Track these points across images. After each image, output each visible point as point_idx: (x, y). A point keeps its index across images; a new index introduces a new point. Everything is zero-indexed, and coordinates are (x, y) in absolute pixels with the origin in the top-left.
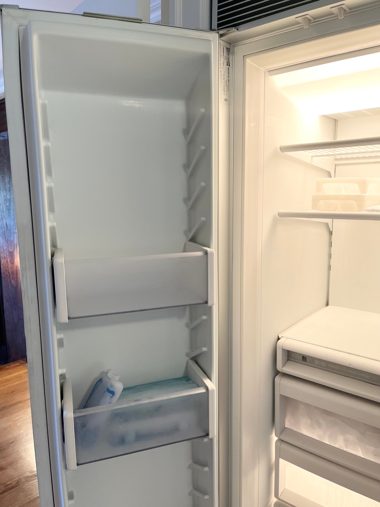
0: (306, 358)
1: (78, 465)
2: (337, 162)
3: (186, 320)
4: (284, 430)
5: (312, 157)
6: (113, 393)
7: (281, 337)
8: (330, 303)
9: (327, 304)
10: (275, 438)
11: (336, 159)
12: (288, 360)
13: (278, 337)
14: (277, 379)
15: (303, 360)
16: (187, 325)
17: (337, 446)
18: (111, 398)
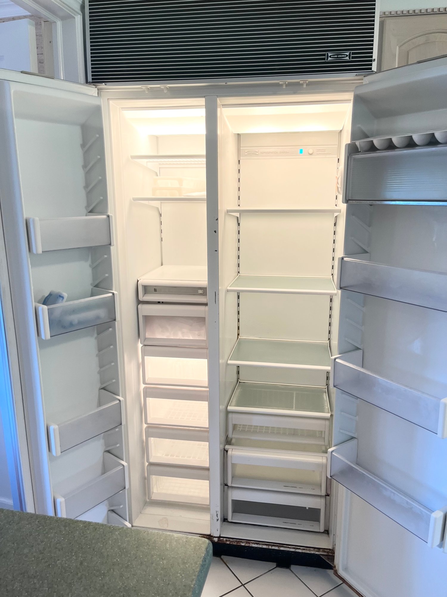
0: (156, 290)
1: (51, 337)
2: (161, 166)
3: (89, 262)
4: (145, 339)
5: (147, 162)
6: (63, 298)
7: (139, 280)
8: (164, 263)
9: (162, 265)
10: (140, 345)
11: (160, 164)
12: (145, 293)
13: (138, 280)
14: (140, 306)
15: (155, 291)
16: (90, 266)
17: (178, 338)
18: (62, 300)
